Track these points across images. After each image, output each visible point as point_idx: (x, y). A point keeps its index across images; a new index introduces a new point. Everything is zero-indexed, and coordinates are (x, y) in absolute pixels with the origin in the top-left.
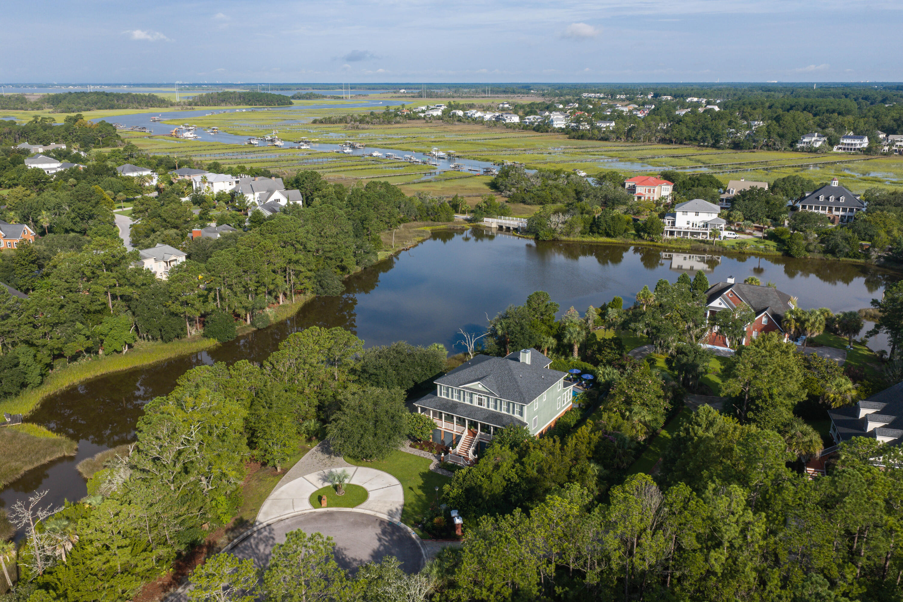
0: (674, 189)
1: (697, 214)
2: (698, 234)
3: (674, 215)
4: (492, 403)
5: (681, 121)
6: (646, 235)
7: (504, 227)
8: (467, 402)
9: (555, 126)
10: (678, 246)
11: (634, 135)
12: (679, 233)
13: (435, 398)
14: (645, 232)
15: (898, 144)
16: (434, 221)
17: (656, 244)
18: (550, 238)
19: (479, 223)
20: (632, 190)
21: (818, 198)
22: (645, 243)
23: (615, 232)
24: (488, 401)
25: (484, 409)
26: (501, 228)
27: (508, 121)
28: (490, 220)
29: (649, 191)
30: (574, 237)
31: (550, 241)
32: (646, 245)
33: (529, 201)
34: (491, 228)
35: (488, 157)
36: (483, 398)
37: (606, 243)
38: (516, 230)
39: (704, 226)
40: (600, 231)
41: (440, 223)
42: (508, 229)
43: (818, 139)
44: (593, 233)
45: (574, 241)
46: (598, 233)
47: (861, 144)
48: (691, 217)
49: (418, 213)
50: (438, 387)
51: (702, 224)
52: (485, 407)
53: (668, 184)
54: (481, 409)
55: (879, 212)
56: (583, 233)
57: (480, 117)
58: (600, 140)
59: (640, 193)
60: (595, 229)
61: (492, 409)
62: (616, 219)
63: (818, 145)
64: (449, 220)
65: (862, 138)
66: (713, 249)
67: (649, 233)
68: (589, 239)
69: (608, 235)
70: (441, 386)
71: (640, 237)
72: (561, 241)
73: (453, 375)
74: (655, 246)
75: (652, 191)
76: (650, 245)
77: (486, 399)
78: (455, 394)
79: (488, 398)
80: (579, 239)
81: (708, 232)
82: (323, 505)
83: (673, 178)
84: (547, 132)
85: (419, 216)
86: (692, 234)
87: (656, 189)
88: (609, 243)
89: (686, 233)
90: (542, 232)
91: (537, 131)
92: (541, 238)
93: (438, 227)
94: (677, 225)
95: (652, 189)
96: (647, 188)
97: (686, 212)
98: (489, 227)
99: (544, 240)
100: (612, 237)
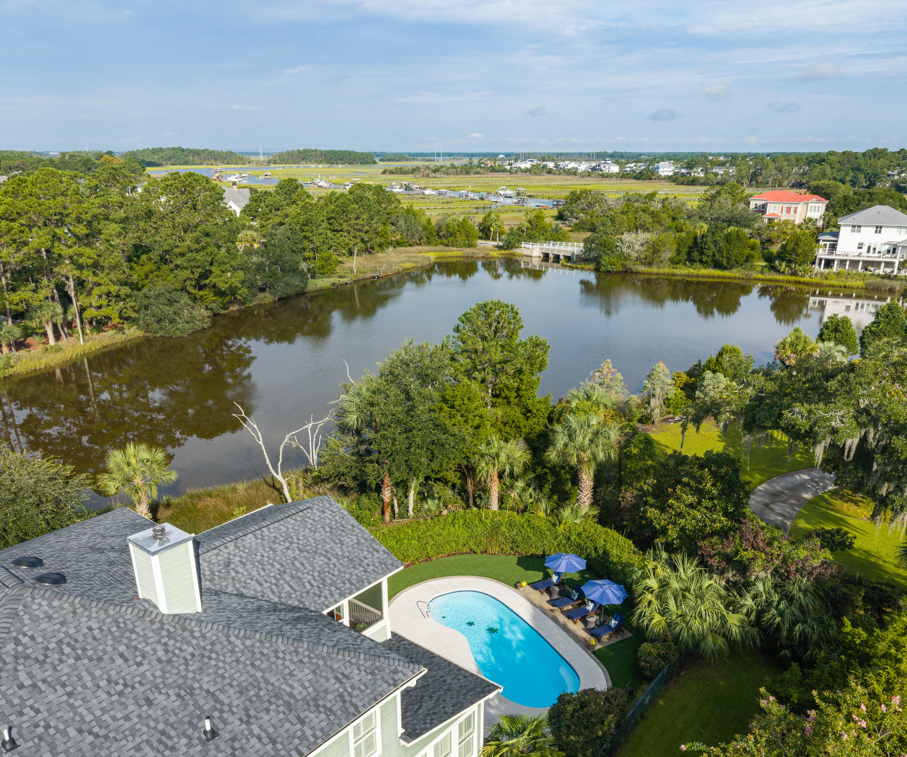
0: (828, 209)
1: (879, 229)
2: (877, 264)
3: (835, 234)
5: (823, 160)
6: (784, 264)
7: (551, 256)
9: (661, 173)
10: (842, 284)
11: (760, 179)
12: (842, 262)
14: (783, 260)
16: (447, 246)
17: (802, 279)
18: (619, 268)
19: (514, 251)
20: (762, 209)
22: (781, 277)
23: (729, 259)
26: (546, 256)
27: (605, 171)
28: (532, 246)
29: (788, 210)
30: (658, 267)
31: (617, 273)
32: (783, 281)
34: (531, 257)
37: (713, 277)
38: (568, 258)
39: (888, 252)
40: (705, 259)
41: (455, 249)
42: (557, 258)
44: (692, 261)
45: (658, 274)
46: (701, 262)
48: (867, 234)
49: (424, 233)
51: (887, 247)
53: (818, 201)
56: (674, 262)
57: (573, 168)
59: (773, 214)
60: (695, 255)
62: (734, 238)
64: (470, 246)
67: (789, 261)
68: (683, 271)
69: (718, 265)
71: (773, 268)
72: (637, 273)
74: (799, 283)
75: (792, 210)
76: (789, 282)
80: (667, 270)
81: (897, 261)
83: (828, 192)
84: (650, 179)
85: (425, 239)
86: (867, 264)
87: (800, 207)
88: (719, 277)
89: (854, 263)
90: (606, 258)
92: (603, 268)
93: (449, 254)
94: (840, 249)
95: (793, 206)
96: (786, 206)
97: (857, 227)
98: (528, 256)
99: (609, 272)
100: (724, 268)
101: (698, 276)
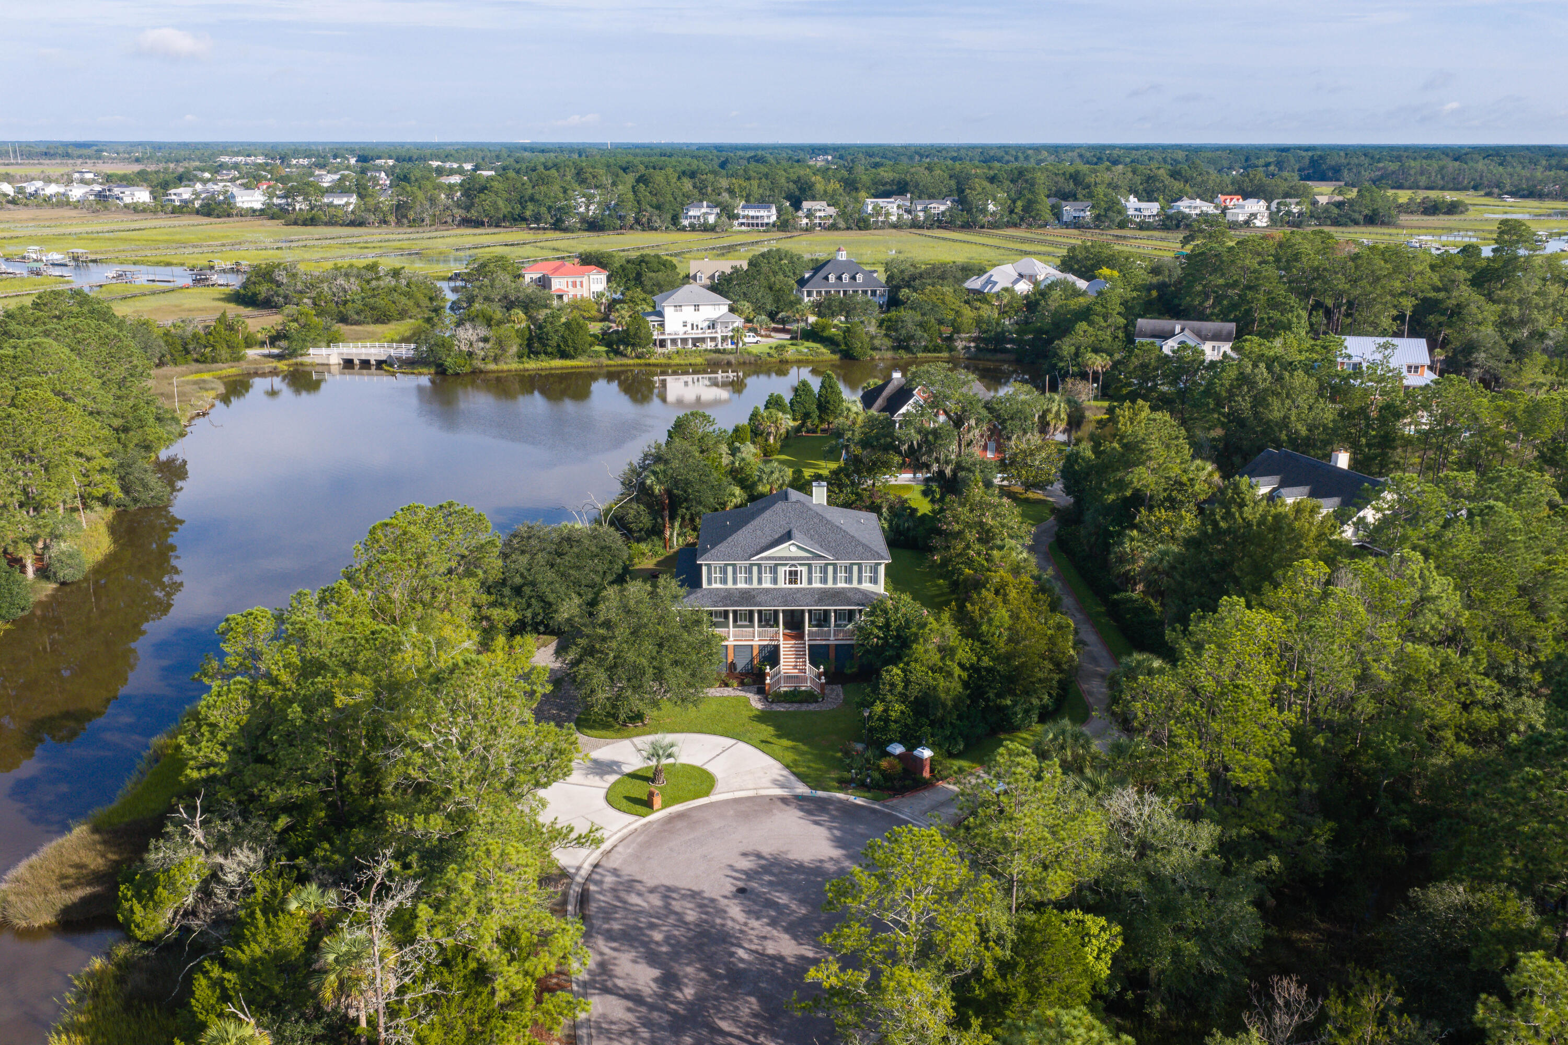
0: (609, 280)
1: (697, 307)
2: (703, 340)
3: (660, 314)
4: (816, 575)
6: (629, 349)
7: (357, 362)
8: (767, 584)
9: (239, 205)
10: (687, 362)
11: (411, 215)
12: (674, 341)
13: (699, 593)
14: (627, 345)
15: (818, 214)
16: (204, 362)
17: (648, 361)
18: (467, 369)
19: (299, 360)
20: (546, 283)
21: (826, 278)
22: (631, 362)
23: (576, 349)
24: (810, 572)
25: (804, 589)
26: (348, 364)
27: (128, 200)
28: (324, 351)
29: (574, 284)
30: (506, 363)
31: (466, 374)
32: (630, 365)
33: (356, 317)
34: (328, 365)
35: (167, 259)
36: (799, 569)
37: (567, 368)
38: (380, 364)
39: (709, 328)
40: (549, 350)
41: (220, 365)
42: (365, 364)
43: (708, 210)
44: (537, 354)
45: (507, 371)
46: (546, 353)
47: (769, 217)
48: (688, 313)
49: (165, 348)
50: (704, 569)
51: (707, 323)
52: (805, 585)
53: (599, 273)
54: (797, 589)
55: (930, 287)
56: (520, 356)
57: (57, 195)
58: (348, 225)
59: (560, 290)
60: (537, 347)
61: (817, 585)
62: (574, 325)
63: (711, 219)
64: (238, 359)
65: (768, 208)
66: (741, 360)
67: (633, 345)
68: (532, 365)
69: (564, 355)
70: (709, 566)
71: (617, 353)
72: (487, 372)
73: (725, 544)
74: (649, 365)
75: (578, 285)
76: (640, 365)
77: (805, 570)
78: (741, 576)
79: (810, 566)
80: (514, 366)
81: (719, 336)
82: (656, 807)
83: (604, 261)
84: (229, 216)
85: (169, 357)
86: (696, 341)
87: (585, 280)
88: (572, 368)
89: (684, 341)
90: (449, 359)
91: (208, 215)
92: (450, 371)
94: (669, 328)
95: (578, 280)
96: (570, 280)
97: (678, 307)
98: (323, 365)
99: (458, 374)
100: (572, 357)
101: (551, 369)
